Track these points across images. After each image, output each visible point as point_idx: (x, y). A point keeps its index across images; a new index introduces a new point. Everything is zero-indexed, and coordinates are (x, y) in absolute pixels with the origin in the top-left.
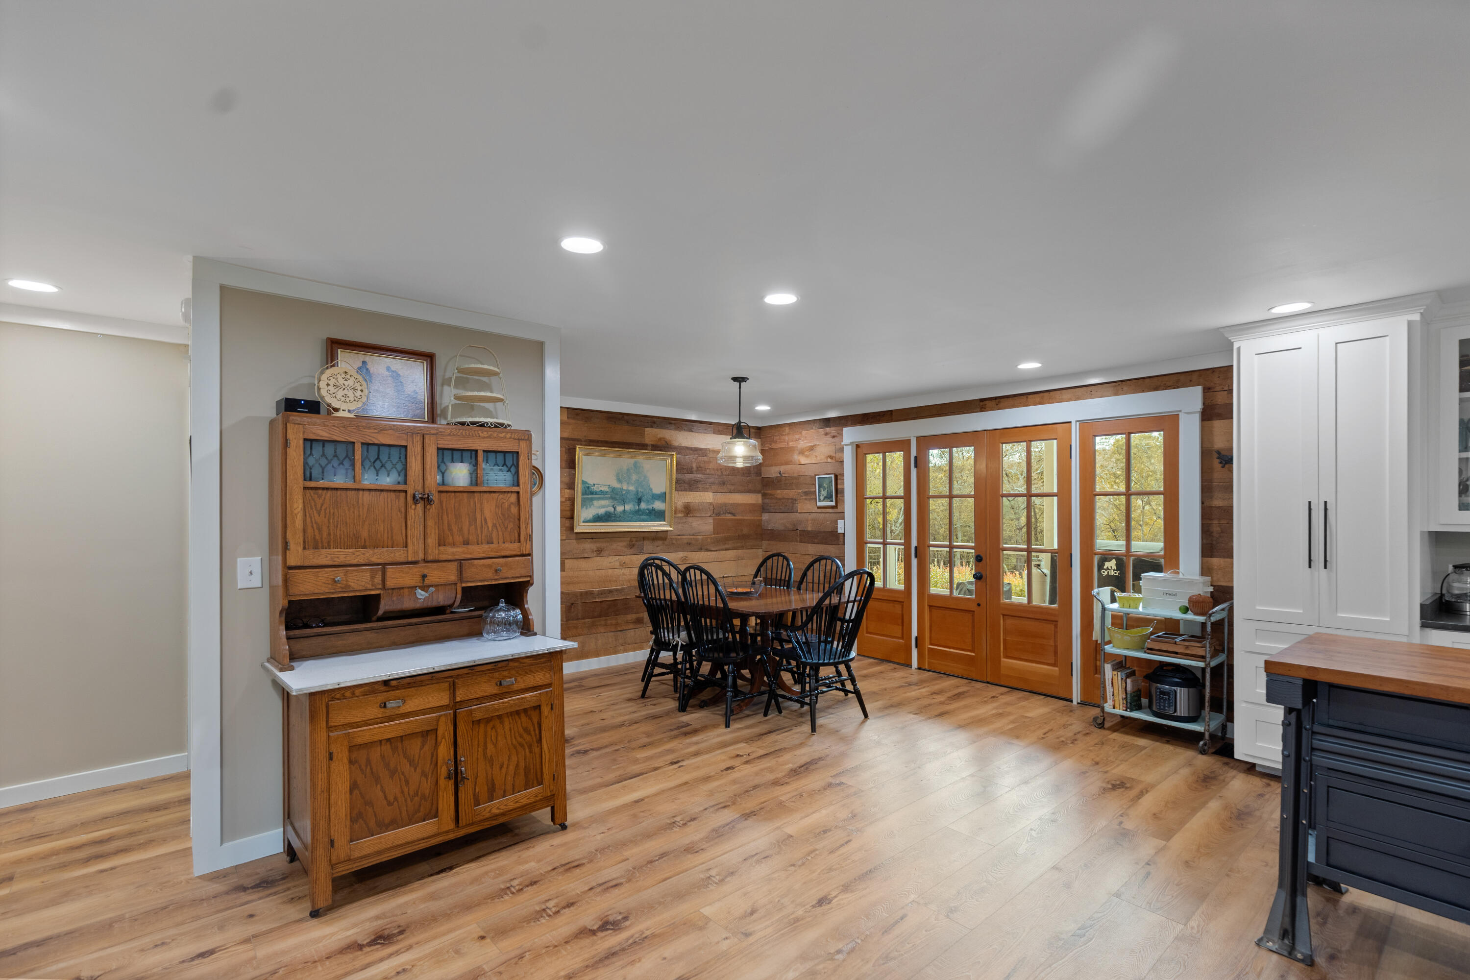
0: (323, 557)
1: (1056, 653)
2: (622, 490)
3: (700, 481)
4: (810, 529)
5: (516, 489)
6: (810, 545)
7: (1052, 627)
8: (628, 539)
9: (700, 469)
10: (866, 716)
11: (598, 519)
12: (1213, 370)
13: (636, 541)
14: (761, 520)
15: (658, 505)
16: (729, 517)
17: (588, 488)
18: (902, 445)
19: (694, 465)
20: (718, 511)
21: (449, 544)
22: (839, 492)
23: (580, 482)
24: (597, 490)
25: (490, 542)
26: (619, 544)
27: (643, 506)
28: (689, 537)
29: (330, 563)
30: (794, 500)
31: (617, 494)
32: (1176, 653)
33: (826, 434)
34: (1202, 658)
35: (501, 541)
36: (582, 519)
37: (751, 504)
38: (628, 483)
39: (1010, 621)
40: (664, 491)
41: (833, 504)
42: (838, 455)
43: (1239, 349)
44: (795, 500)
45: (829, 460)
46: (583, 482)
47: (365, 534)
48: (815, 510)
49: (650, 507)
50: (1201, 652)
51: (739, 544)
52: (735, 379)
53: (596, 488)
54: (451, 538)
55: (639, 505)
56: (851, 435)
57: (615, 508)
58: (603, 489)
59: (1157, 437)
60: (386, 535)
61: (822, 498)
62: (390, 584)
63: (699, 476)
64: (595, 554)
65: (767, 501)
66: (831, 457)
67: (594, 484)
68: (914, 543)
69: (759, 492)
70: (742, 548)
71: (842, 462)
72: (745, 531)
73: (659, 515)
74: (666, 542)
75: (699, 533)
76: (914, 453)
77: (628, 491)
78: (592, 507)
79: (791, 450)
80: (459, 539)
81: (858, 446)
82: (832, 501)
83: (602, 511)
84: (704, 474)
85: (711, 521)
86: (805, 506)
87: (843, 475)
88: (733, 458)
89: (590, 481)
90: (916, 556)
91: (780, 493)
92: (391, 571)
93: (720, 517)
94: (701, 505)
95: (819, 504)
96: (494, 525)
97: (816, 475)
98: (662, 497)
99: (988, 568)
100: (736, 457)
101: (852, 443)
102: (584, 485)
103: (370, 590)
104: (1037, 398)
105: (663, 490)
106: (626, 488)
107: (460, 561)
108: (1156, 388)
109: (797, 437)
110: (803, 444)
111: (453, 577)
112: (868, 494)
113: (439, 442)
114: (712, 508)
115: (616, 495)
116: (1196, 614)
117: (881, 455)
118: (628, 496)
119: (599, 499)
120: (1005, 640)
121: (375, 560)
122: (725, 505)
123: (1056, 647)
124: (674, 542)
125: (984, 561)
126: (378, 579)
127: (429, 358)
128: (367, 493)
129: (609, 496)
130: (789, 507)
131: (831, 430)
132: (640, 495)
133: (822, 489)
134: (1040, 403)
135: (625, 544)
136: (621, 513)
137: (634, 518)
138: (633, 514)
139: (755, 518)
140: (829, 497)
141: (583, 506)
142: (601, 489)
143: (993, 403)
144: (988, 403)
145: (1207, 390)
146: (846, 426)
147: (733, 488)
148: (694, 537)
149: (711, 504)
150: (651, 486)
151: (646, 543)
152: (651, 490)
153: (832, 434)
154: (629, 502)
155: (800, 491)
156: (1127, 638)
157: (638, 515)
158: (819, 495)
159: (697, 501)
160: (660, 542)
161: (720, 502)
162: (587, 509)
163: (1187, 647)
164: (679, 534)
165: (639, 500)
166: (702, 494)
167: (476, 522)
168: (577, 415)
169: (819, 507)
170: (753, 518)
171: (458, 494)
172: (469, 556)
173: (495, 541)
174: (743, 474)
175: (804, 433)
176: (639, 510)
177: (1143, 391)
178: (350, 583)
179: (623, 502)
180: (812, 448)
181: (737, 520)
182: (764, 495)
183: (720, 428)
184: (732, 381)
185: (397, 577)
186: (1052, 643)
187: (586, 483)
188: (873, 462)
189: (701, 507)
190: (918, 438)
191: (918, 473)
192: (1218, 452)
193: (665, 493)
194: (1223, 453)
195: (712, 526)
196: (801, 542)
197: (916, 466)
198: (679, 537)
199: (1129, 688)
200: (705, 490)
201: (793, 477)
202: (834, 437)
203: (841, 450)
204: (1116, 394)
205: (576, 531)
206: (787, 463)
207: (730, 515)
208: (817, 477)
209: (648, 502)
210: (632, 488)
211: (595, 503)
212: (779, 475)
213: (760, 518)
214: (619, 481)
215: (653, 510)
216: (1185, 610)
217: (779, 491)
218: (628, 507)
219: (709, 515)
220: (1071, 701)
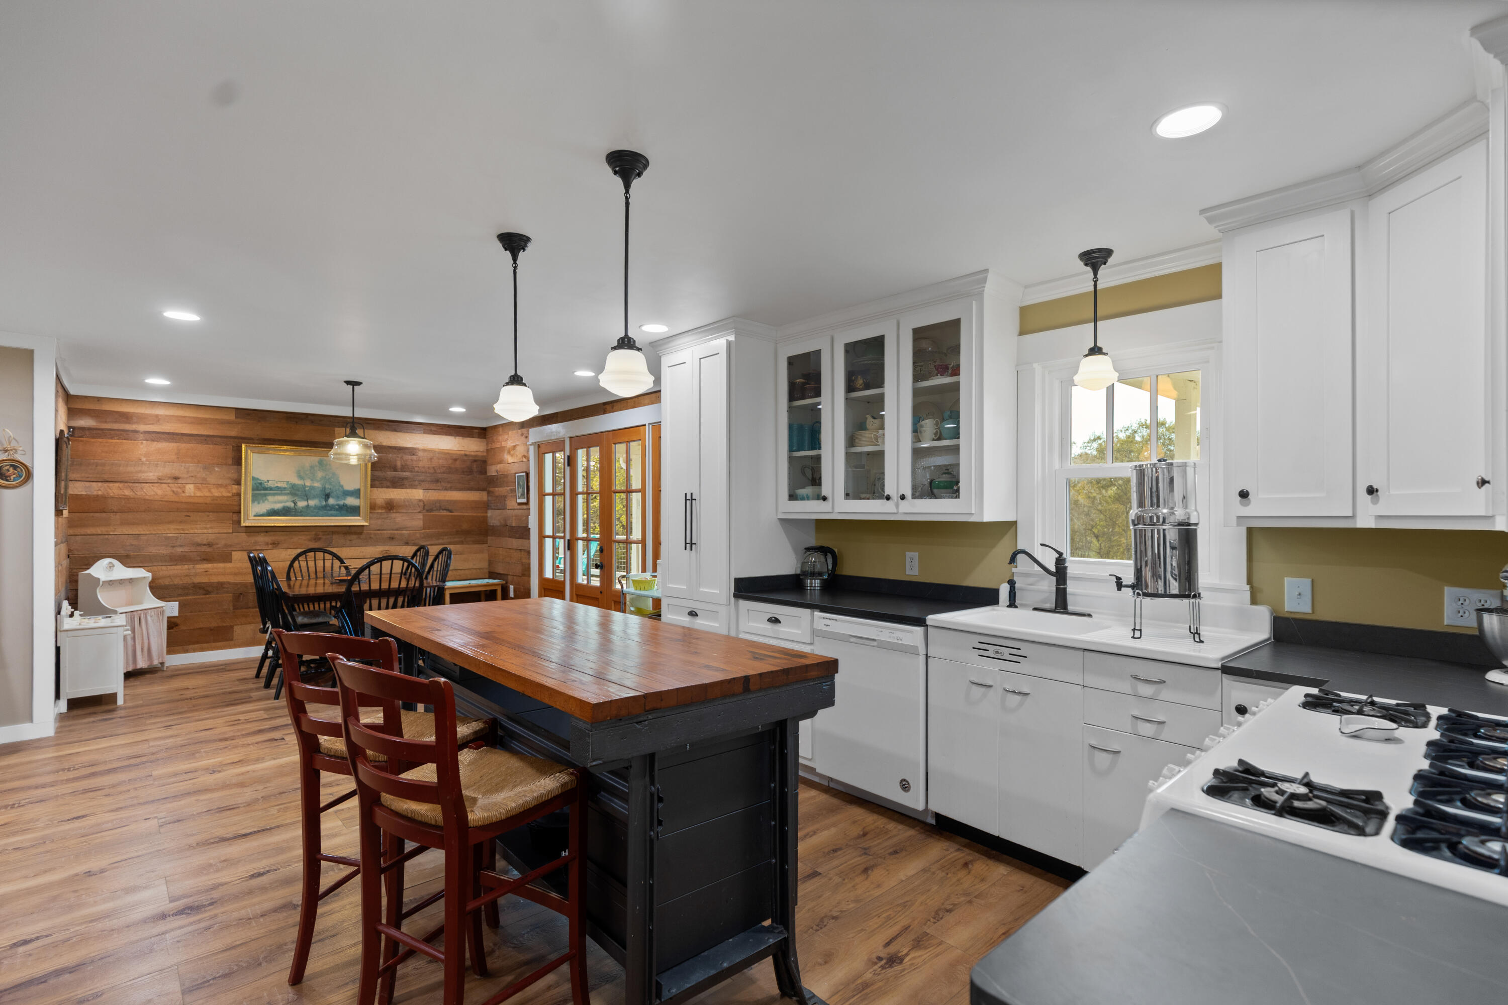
2: (304, 486)
3: (406, 478)
4: (514, 525)
6: (514, 540)
8: (314, 533)
9: (404, 468)
11: (273, 513)
13: (323, 535)
14: (487, 516)
15: (351, 501)
16: (445, 513)
17: (261, 484)
18: (562, 444)
19: (399, 464)
20: (428, 508)
22: (528, 489)
23: (249, 479)
24: (272, 486)
26: (300, 537)
27: (331, 501)
28: (392, 532)
31: (298, 491)
33: (522, 435)
36: (254, 513)
37: (473, 501)
38: (312, 480)
40: (359, 487)
41: (526, 500)
42: (528, 455)
44: (505, 497)
45: (524, 459)
46: (254, 479)
48: (517, 506)
49: (341, 503)
51: (456, 540)
52: (348, 383)
53: (270, 484)
55: (326, 500)
56: (535, 436)
57: (295, 504)
58: (279, 485)
61: (520, 495)
63: (404, 473)
64: (270, 547)
65: (490, 498)
66: (524, 456)
67: (268, 481)
68: (567, 536)
69: (484, 490)
70: (462, 543)
71: (530, 461)
72: (465, 526)
73: (354, 511)
74: (362, 537)
75: (405, 528)
76: (568, 452)
77: (312, 488)
78: (266, 502)
79: (502, 449)
82: (525, 498)
83: (278, 506)
84: (412, 472)
85: (421, 516)
86: (511, 504)
87: (530, 473)
88: (348, 456)
89: (263, 477)
91: (497, 491)
93: (432, 513)
94: (408, 501)
95: (519, 501)
97: (516, 473)
98: (356, 493)
99: (605, 559)
101: (535, 443)
102: (255, 482)
104: (632, 402)
105: (357, 486)
106: (309, 485)
109: (506, 437)
110: (510, 444)
112: (545, 491)
114: (421, 504)
115: (295, 491)
117: (552, 454)
118: (312, 492)
119: (274, 495)
122: (439, 501)
124: (372, 536)
125: (604, 552)
129: (288, 492)
130: (503, 503)
131: (525, 431)
132: (327, 492)
133: (519, 487)
135: (308, 537)
136: (303, 508)
137: (321, 513)
138: (319, 509)
139: (479, 514)
140: (523, 494)
141: (253, 501)
142: (276, 485)
144: (608, 407)
147: (449, 485)
148: (399, 532)
149: (420, 500)
150: (342, 483)
151: (335, 537)
152: (342, 486)
153: (525, 435)
154: (314, 497)
155: (508, 488)
157: (326, 510)
158: (518, 493)
159: (402, 498)
160: (355, 537)
161: (433, 498)
162: (259, 503)
164: (378, 528)
165: (327, 496)
166: (408, 491)
168: (249, 415)
169: (520, 504)
170: (475, 514)
174: (463, 472)
175: (510, 432)
176: (327, 506)
179: (307, 497)
180: (514, 447)
181: (455, 516)
182: (489, 493)
183: (433, 428)
184: (345, 384)
187: (258, 479)
188: (548, 460)
189: (407, 504)
190: (570, 438)
191: (570, 471)
193: (359, 490)
195: (422, 522)
196: (508, 537)
197: (569, 465)
198: (378, 532)
200: (412, 487)
201: (504, 476)
202: (524, 438)
203: (529, 449)
205: (243, 524)
206: (501, 462)
207: (445, 511)
208: (517, 475)
209: (338, 498)
210: (317, 485)
211: (270, 498)
212: (496, 474)
213: (485, 515)
214: (300, 477)
215: (345, 506)
217: (496, 489)
218: (312, 503)
219: (419, 511)
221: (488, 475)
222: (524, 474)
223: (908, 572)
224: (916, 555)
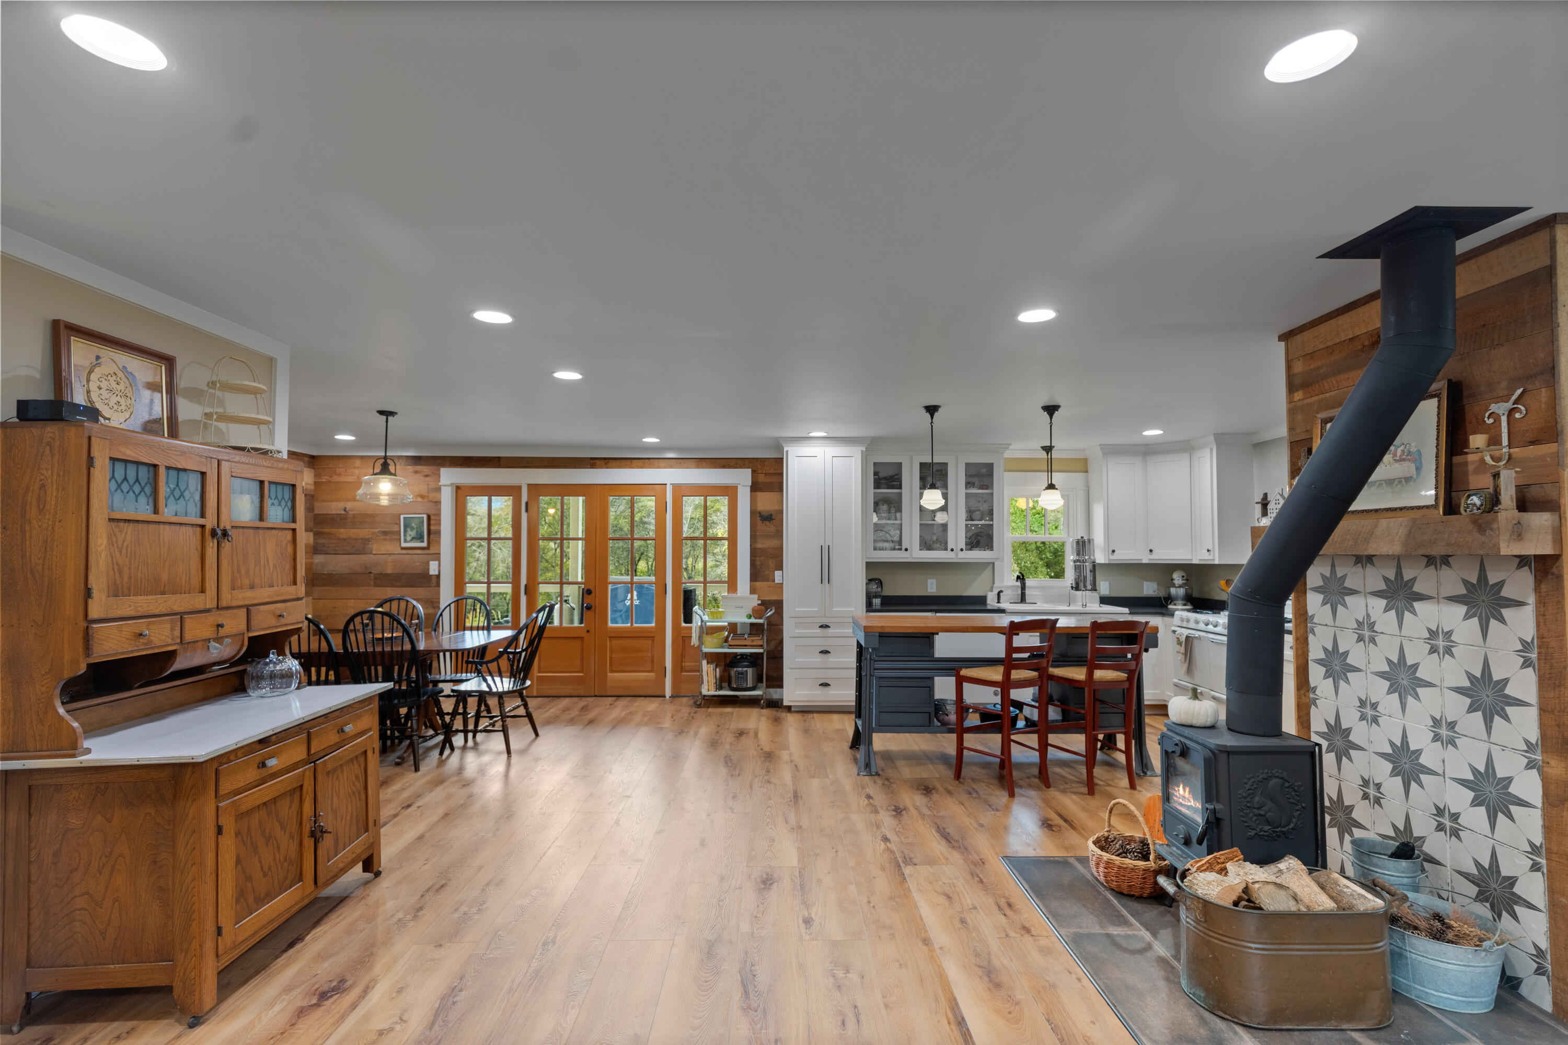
0: (127, 606)
1: (652, 661)
4: (389, 571)
5: (293, 526)
6: (389, 589)
7: (650, 642)
10: (537, 735)
12: (757, 459)
18: (512, 491)
21: (238, 588)
22: (433, 534)
25: (271, 586)
29: (133, 613)
30: (366, 541)
32: (746, 646)
33: (416, 472)
34: (761, 646)
35: (280, 585)
39: (615, 642)
41: (425, 544)
42: (432, 495)
43: (787, 451)
44: (369, 540)
45: (419, 499)
47: (165, 577)
48: (399, 551)
50: (760, 643)
52: (381, 413)
54: (239, 581)
56: (449, 477)
59: (725, 500)
60: (184, 579)
61: (409, 538)
62: (188, 637)
65: (322, 541)
66: (422, 497)
68: (524, 581)
71: (438, 503)
76: (524, 498)
80: (246, 582)
81: (458, 488)
82: (423, 542)
86: (384, 547)
87: (439, 515)
88: (377, 496)
90: (526, 593)
91: (343, 532)
92: (189, 622)
95: (404, 545)
96: (275, 565)
97: (400, 514)
99: (597, 600)
100: (380, 494)
101: (452, 485)
103: (169, 645)
104: (640, 463)
107: (248, 608)
108: (724, 467)
111: (243, 627)
112: (469, 535)
113: (233, 470)
116: (756, 618)
117: (486, 498)
120: (611, 658)
121: (177, 608)
123: (653, 657)
125: (593, 593)
126: (177, 633)
127: (169, 361)
128: (167, 527)
130: (361, 547)
131: (425, 469)
133: (409, 529)
134: (642, 467)
140: (420, 538)
143: (603, 462)
144: (598, 462)
145: (753, 472)
146: (444, 466)
153: (426, 474)
155: (375, 530)
156: (715, 640)
158: (405, 535)
163: (753, 641)
167: (260, 563)
169: (404, 549)
171: (245, 530)
172: (256, 602)
173: (275, 583)
177: (715, 468)
178: (152, 638)
182: (320, 535)
184: (378, 414)
185: (197, 629)
186: (649, 654)
188: (477, 505)
190: (529, 485)
191: (528, 517)
192: (760, 513)
194: (762, 513)
196: (376, 585)
197: (527, 511)
199: (718, 675)
201: (366, 515)
202: (426, 476)
203: (438, 490)
204: (698, 467)
206: (357, 499)
208: (401, 516)
212: (343, 512)
216: (749, 617)
217: (342, 530)
220: (665, 697)
221: (316, 512)
222: (425, 516)
223: (929, 590)
224: (934, 581)
